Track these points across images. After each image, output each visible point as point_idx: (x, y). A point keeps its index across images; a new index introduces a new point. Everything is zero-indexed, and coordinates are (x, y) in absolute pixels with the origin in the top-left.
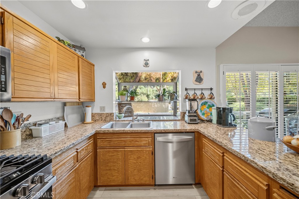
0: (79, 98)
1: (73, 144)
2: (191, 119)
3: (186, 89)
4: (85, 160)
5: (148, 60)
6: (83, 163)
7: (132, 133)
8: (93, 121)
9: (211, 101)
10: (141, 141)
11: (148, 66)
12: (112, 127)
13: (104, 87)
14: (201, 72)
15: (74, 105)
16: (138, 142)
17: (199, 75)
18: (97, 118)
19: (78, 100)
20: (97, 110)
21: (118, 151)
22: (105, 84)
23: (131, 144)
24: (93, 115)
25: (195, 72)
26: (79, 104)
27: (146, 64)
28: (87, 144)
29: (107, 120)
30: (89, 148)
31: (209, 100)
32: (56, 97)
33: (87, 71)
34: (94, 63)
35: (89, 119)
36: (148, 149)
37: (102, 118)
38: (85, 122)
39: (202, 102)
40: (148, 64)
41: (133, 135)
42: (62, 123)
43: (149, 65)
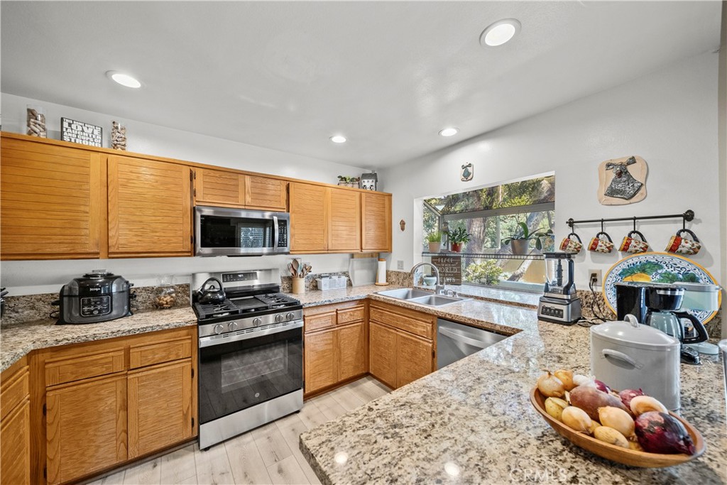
0: (362, 249)
1: (330, 301)
2: (547, 308)
3: (571, 223)
4: (350, 327)
5: (470, 166)
6: (346, 330)
7: (404, 308)
8: (388, 283)
9: (675, 261)
10: (417, 326)
11: (469, 178)
12: (406, 297)
13: (403, 229)
14: (633, 161)
15: (365, 257)
16: (413, 325)
17: (622, 172)
18: (394, 280)
19: (359, 251)
20: (394, 267)
21: (388, 331)
22: (404, 224)
23: (404, 326)
24: (388, 274)
25: (605, 168)
26: (372, 256)
27: (467, 176)
28: (353, 309)
29: (404, 284)
30: (355, 314)
31: (668, 258)
32: (330, 248)
33: (375, 209)
34: (389, 192)
35: (382, 279)
36: (426, 344)
37: (398, 279)
38: (377, 283)
39: (631, 262)
40: (469, 174)
41: (409, 313)
42: (344, 279)
43: (471, 176)
